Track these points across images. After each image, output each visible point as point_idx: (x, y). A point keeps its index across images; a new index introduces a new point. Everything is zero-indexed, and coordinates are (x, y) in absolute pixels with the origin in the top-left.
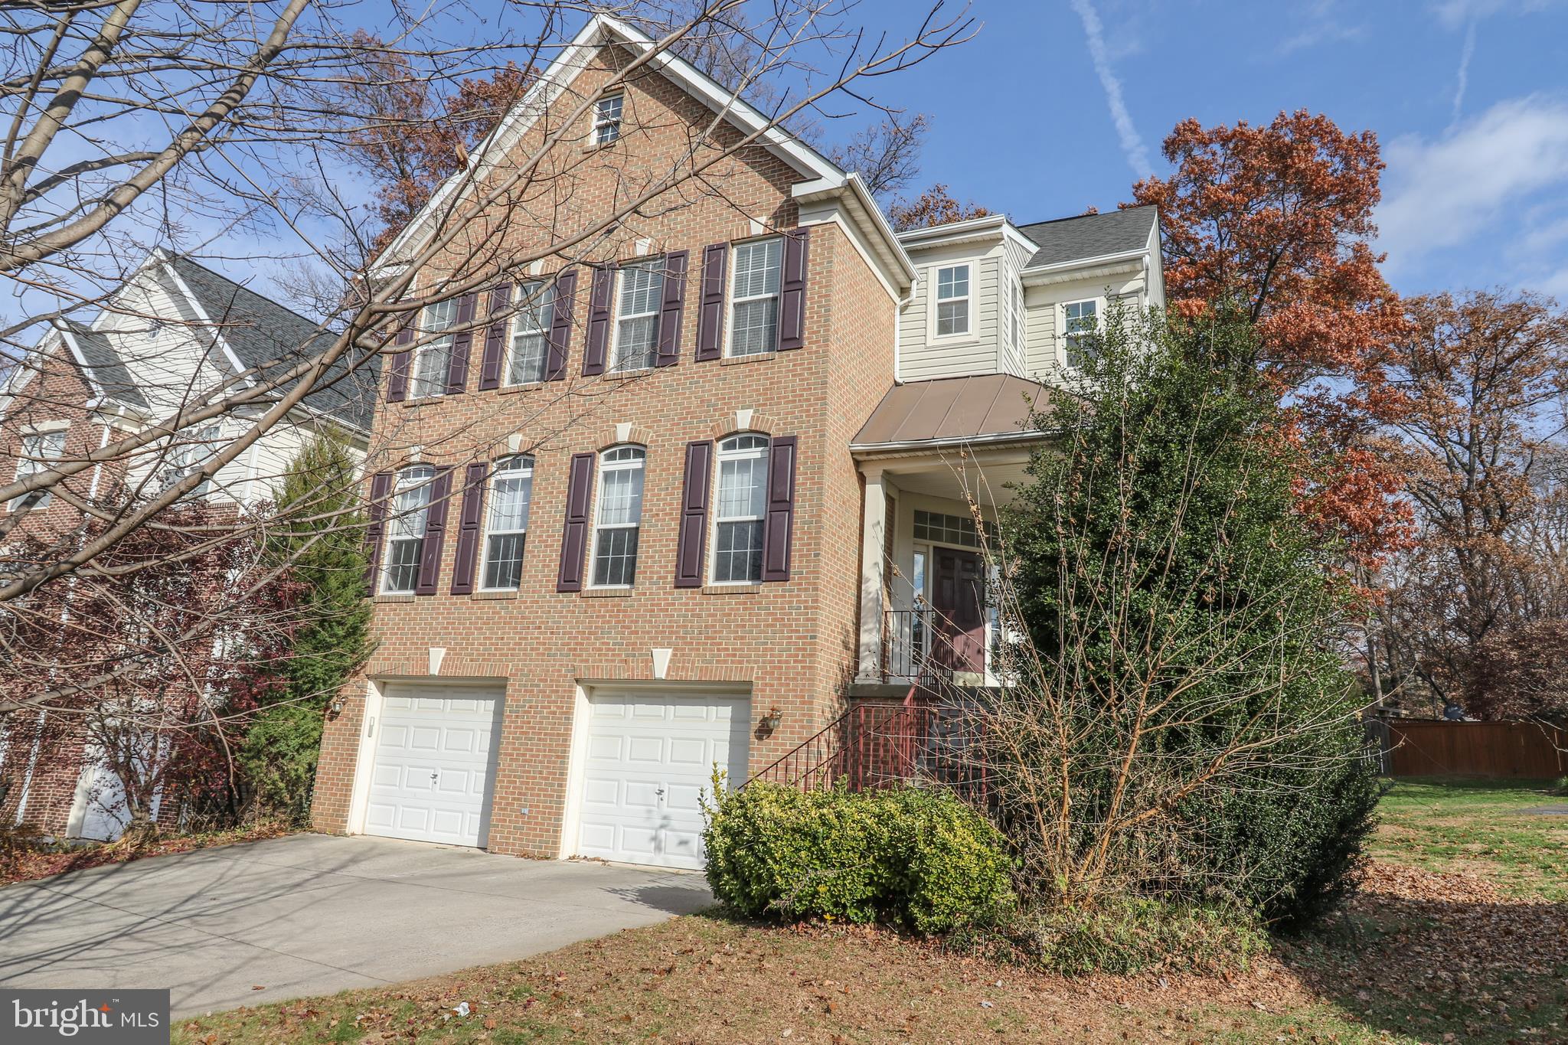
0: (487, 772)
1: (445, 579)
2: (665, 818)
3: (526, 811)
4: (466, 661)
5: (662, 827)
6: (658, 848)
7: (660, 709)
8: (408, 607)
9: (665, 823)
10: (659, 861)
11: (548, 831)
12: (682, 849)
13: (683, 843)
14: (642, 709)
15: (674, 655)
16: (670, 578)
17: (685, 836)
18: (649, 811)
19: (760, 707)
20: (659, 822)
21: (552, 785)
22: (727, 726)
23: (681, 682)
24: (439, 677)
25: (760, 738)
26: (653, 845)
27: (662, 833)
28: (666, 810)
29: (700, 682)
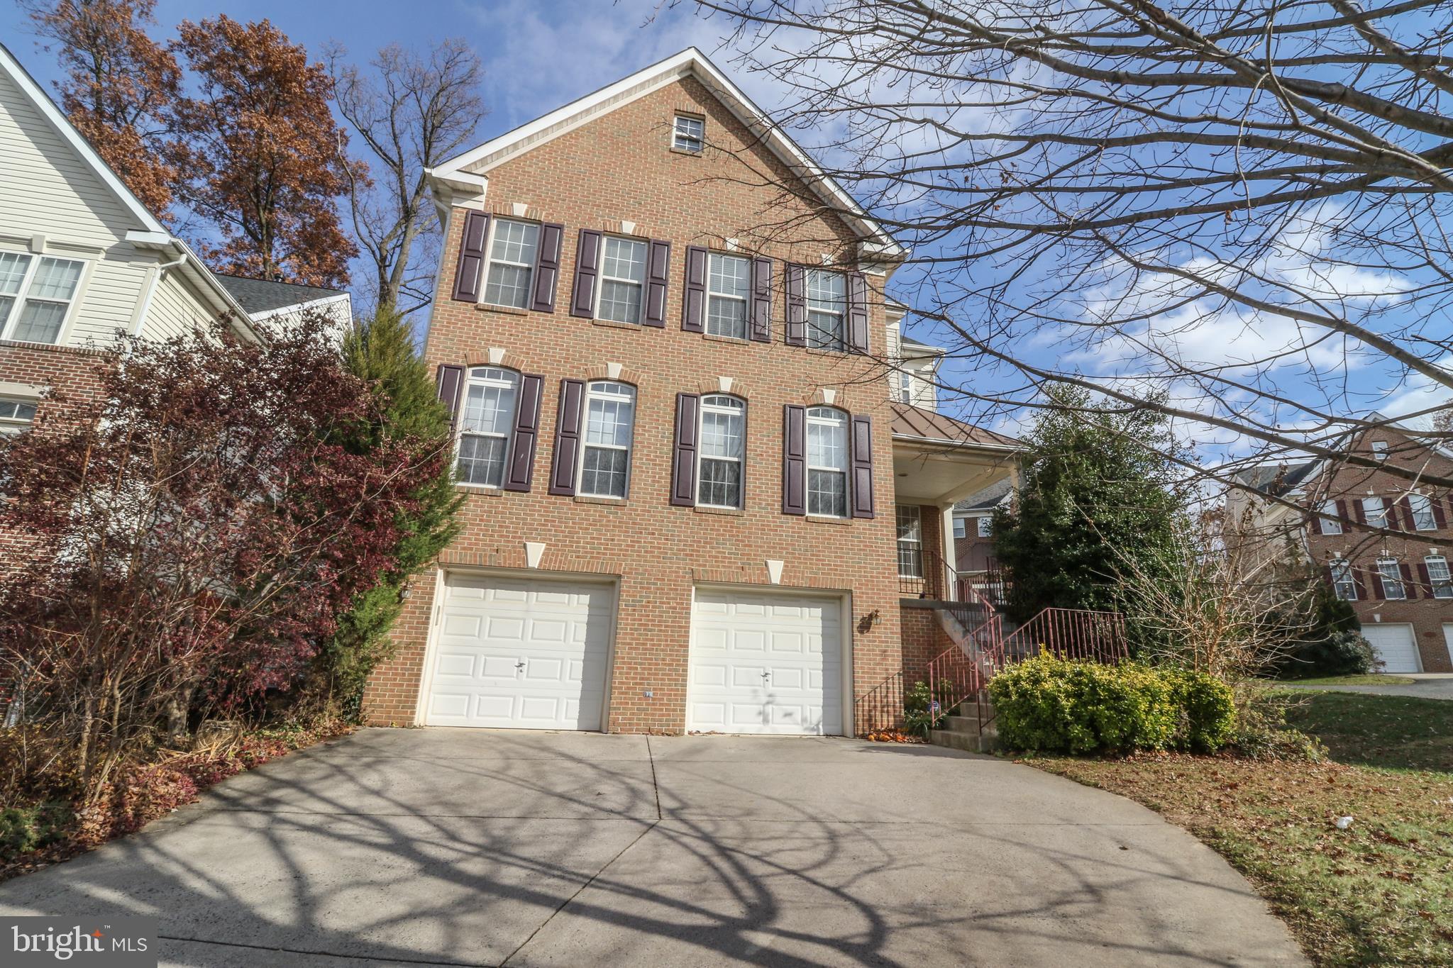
0: (584, 661)
1: (540, 479)
2: (770, 696)
3: (651, 694)
4: (572, 557)
5: (768, 703)
6: (766, 721)
7: (760, 609)
8: (494, 500)
9: (771, 698)
10: (767, 730)
11: (675, 710)
12: (787, 719)
13: (788, 715)
14: (743, 607)
15: (786, 566)
16: (777, 506)
17: (789, 709)
18: (755, 691)
19: (861, 610)
20: (764, 699)
21: (676, 670)
22: (820, 623)
23: (794, 587)
24: (538, 571)
25: (861, 632)
26: (761, 718)
27: (769, 708)
28: (771, 689)
29: (810, 588)
